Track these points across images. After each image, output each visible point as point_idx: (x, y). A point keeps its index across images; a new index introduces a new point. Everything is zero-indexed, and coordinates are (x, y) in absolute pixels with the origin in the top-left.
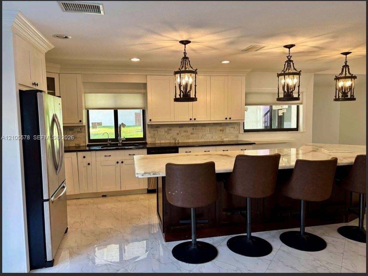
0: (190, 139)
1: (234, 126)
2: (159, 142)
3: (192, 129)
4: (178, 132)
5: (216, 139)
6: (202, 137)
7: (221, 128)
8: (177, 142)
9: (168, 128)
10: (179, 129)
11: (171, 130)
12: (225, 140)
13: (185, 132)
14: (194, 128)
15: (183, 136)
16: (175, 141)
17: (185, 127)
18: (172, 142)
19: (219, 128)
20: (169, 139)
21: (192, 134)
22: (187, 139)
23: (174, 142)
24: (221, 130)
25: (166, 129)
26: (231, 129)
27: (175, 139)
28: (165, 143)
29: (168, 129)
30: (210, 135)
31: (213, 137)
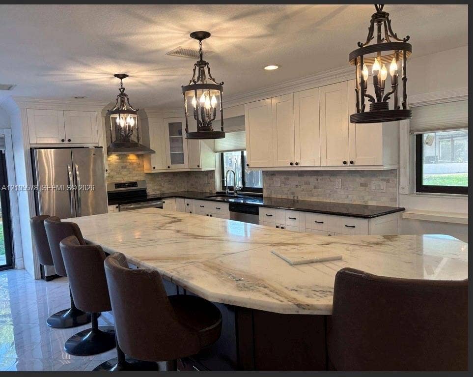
0: (313, 195)
1: (387, 178)
2: (275, 197)
3: (316, 180)
4: (297, 183)
5: (355, 201)
6: (330, 195)
7: (363, 180)
8: (296, 198)
9: (285, 176)
10: (298, 179)
11: (288, 180)
12: (370, 203)
13: (307, 184)
14: (319, 178)
15: (303, 190)
16: (294, 197)
17: (307, 176)
18: (290, 198)
19: (360, 180)
20: (286, 194)
21: (315, 187)
22: (309, 196)
23: (292, 198)
24: (362, 185)
25: (283, 177)
26: (380, 183)
27: (293, 194)
28: (282, 199)
29: (285, 178)
30: (343, 192)
31: (350, 196)
